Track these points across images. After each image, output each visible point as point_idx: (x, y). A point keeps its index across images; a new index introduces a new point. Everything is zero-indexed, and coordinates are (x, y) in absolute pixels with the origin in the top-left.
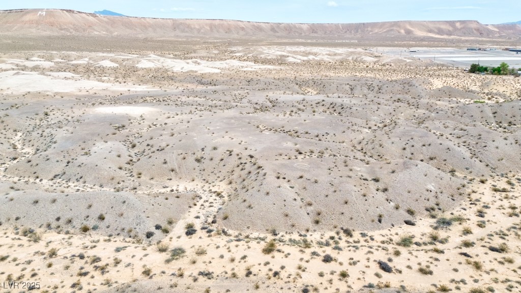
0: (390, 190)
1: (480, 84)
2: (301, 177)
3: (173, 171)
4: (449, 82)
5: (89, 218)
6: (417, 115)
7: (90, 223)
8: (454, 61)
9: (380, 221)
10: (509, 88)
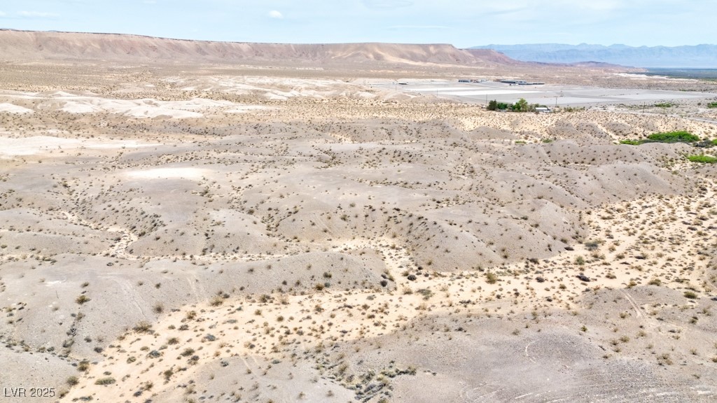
0: (541, 225)
1: (509, 123)
2: (470, 222)
3: (325, 231)
4: (479, 122)
5: (315, 278)
6: (484, 159)
7: (322, 282)
8: (458, 96)
9: (550, 250)
10: (538, 126)
